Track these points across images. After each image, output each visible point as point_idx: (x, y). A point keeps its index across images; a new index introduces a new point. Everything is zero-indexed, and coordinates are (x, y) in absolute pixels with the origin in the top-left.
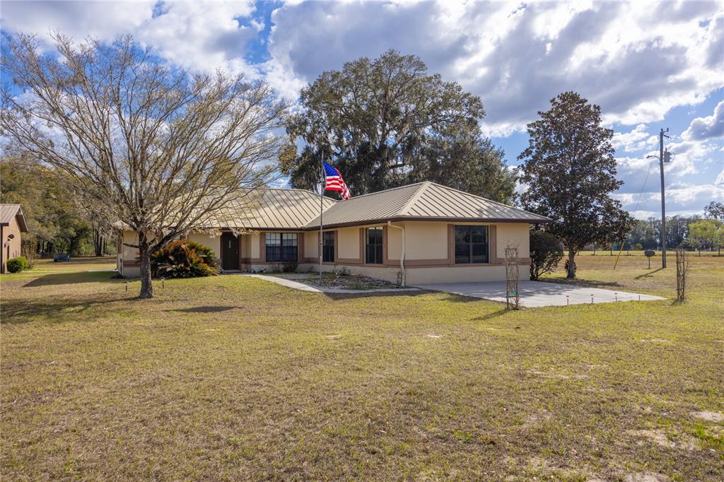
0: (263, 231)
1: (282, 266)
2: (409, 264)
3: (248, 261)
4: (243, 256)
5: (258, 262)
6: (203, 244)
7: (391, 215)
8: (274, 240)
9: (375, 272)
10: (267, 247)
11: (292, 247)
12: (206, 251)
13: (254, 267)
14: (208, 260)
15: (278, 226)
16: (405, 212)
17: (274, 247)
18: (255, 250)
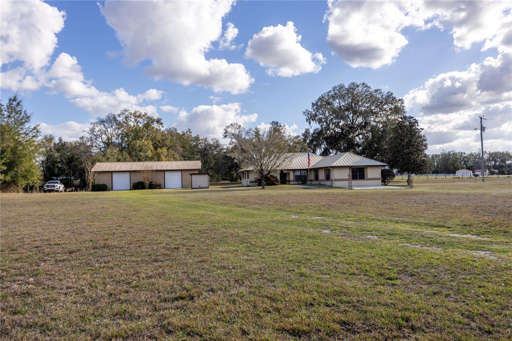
0: (294, 170)
1: (301, 183)
2: (336, 180)
3: (289, 181)
4: (287, 179)
5: (292, 181)
6: (275, 175)
7: (329, 166)
8: (298, 173)
9: (328, 183)
10: (296, 176)
11: (304, 176)
12: (276, 177)
13: (291, 183)
14: (276, 180)
15: (299, 168)
16: (333, 165)
17: (298, 176)
18: (292, 177)
